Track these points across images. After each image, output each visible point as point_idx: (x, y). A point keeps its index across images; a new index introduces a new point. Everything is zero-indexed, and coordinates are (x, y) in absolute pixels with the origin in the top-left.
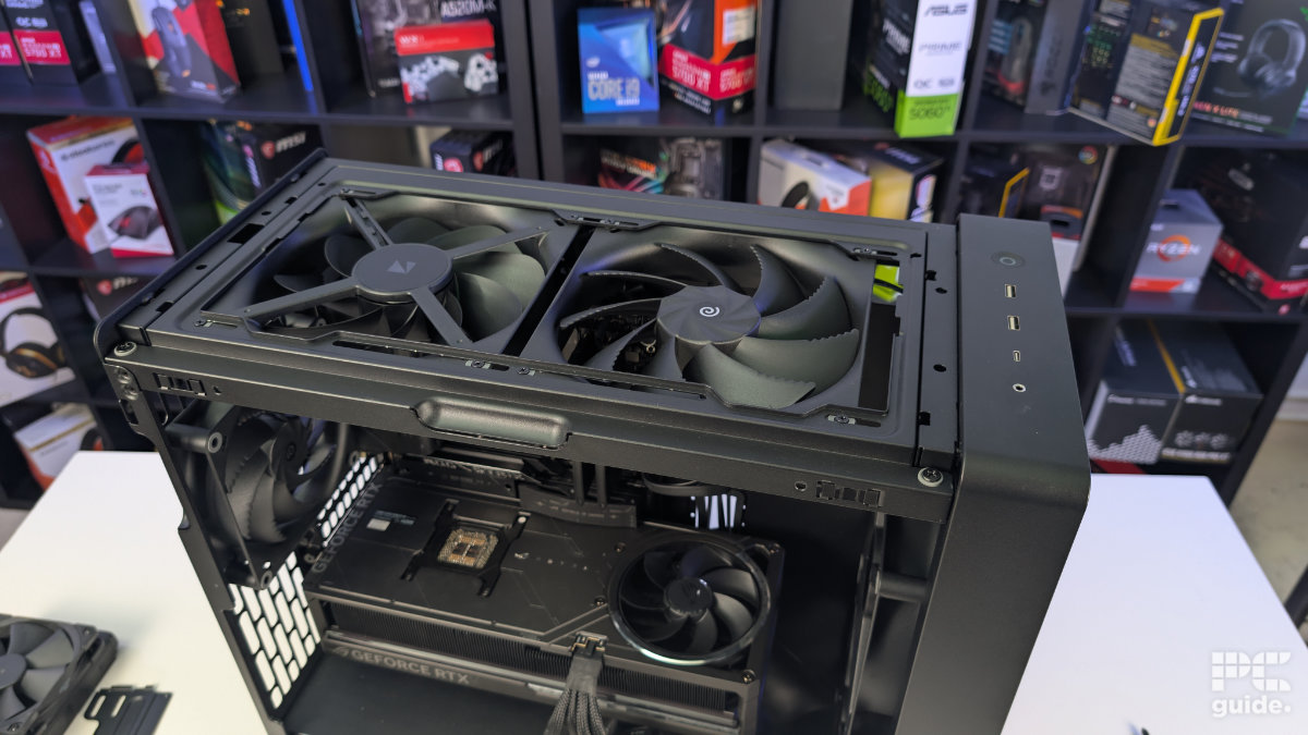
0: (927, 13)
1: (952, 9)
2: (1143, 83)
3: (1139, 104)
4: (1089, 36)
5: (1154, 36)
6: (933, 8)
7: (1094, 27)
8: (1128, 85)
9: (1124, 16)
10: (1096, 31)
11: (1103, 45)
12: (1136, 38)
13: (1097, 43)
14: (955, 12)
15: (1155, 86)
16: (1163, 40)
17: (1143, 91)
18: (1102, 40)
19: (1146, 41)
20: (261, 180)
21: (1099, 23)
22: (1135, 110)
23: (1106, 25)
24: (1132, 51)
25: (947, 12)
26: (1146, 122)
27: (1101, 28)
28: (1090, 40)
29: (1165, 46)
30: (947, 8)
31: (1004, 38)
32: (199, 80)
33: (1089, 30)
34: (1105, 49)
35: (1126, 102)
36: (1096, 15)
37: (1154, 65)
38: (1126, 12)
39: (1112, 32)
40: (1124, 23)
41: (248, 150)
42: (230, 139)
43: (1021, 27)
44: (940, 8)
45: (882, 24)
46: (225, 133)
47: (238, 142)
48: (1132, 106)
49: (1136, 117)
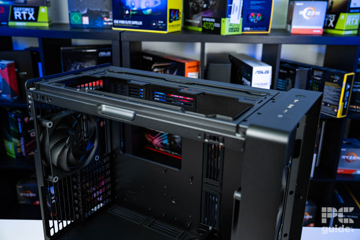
0: (256, 73)
1: (264, 72)
2: (331, 98)
3: (330, 104)
4: (311, 83)
5: (332, 82)
6: (258, 71)
7: (312, 80)
8: (326, 98)
9: (322, 76)
10: (313, 81)
11: (316, 86)
12: (326, 83)
13: (314, 85)
14: (265, 73)
15: (335, 98)
16: (335, 83)
17: (331, 100)
18: (315, 84)
19: (330, 84)
20: (22, 130)
21: (314, 79)
22: (329, 107)
23: (316, 80)
24: (326, 87)
25: (262, 73)
26: (334, 111)
27: (315, 81)
28: (311, 85)
29: (337, 85)
30: (262, 71)
31: (283, 85)
32: (4, 94)
33: (311, 81)
34: (317, 87)
35: (326, 104)
36: (313, 77)
37: (334, 91)
38: (322, 75)
39: (318, 82)
40: (322, 78)
41: (19, 120)
42: (13, 115)
43: (288, 80)
44: (260, 71)
45: (241, 79)
46: (12, 114)
47: (16, 117)
48: (328, 105)
49: (330, 109)
